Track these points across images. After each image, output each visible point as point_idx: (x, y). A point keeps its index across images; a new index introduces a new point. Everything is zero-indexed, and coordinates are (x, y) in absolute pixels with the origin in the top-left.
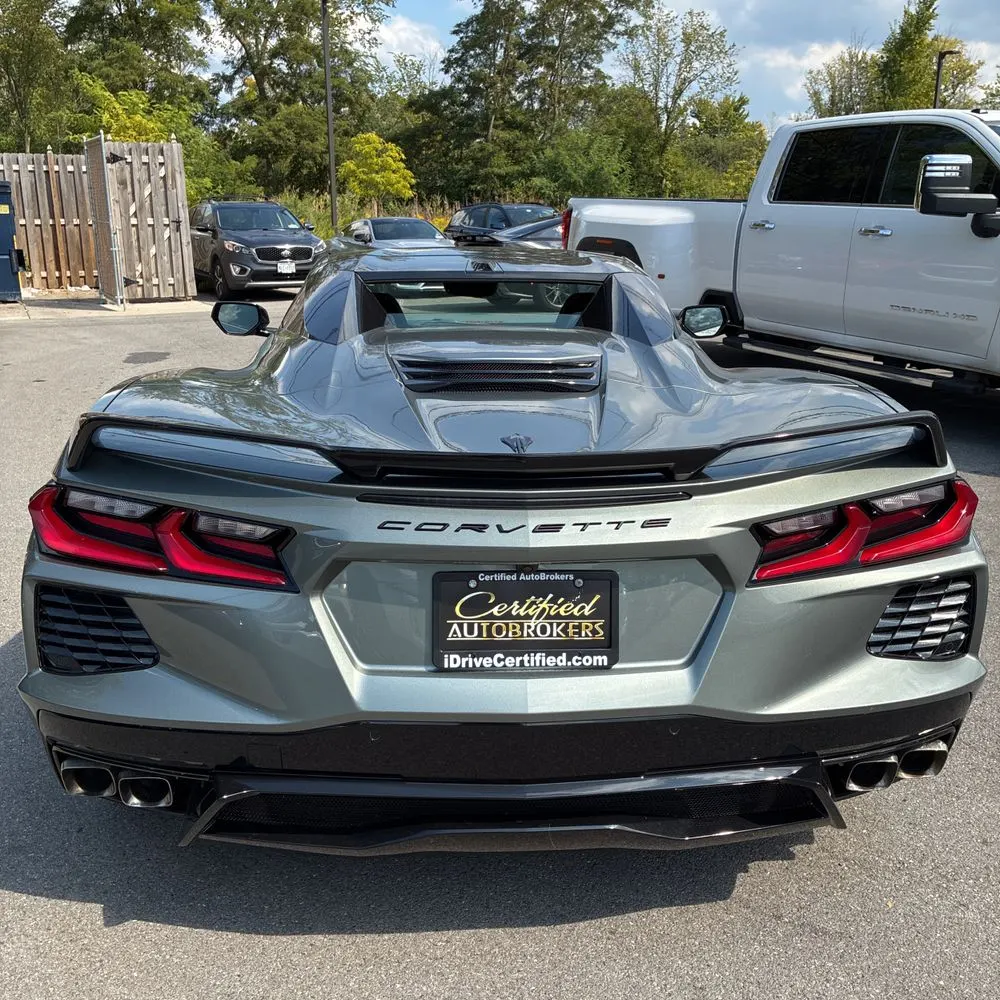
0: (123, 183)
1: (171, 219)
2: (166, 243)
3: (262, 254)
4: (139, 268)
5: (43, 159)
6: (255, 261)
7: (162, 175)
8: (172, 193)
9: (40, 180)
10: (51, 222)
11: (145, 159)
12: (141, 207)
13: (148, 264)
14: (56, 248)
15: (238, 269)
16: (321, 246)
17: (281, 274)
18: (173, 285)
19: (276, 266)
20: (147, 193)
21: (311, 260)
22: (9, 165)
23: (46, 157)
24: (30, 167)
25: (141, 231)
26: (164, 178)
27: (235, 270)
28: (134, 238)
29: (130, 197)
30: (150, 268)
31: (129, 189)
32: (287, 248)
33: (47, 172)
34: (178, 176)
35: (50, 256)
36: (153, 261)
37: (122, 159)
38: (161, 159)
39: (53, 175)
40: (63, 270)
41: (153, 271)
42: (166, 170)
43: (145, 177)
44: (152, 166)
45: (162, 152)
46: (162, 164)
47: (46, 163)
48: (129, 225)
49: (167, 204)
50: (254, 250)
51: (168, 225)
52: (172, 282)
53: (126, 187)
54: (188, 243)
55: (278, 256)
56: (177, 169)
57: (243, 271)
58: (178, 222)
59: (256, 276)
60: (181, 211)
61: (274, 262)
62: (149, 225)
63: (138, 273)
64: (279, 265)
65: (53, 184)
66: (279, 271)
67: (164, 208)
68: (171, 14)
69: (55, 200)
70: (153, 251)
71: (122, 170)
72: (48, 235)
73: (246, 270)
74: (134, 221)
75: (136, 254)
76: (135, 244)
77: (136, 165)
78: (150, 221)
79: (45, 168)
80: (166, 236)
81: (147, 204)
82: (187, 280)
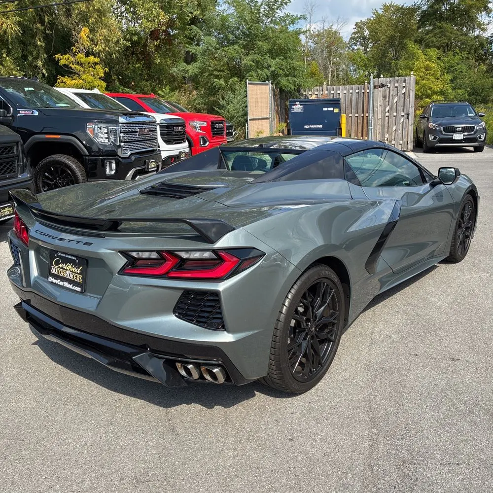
0: (385, 97)
1: (405, 113)
2: (401, 125)
3: (446, 129)
4: (387, 136)
5: (363, 87)
6: (441, 133)
7: (403, 92)
8: (407, 100)
9: (360, 96)
10: (362, 115)
11: (396, 85)
12: (391, 108)
13: (391, 134)
14: (363, 127)
15: (433, 137)
16: (482, 125)
17: (455, 140)
18: (402, 144)
19: (453, 135)
20: (395, 101)
21: (473, 133)
22: (349, 91)
23: (364, 86)
24: (357, 91)
25: (390, 119)
26: (404, 94)
27: (431, 138)
28: (386, 122)
29: (387, 103)
30: (392, 136)
31: (387, 100)
32: (459, 127)
33: (364, 93)
34: (411, 92)
35: (360, 130)
36: (393, 134)
37: (386, 86)
38: (404, 84)
39: (366, 94)
40: (364, 136)
41: (393, 138)
42: (406, 90)
43: (395, 93)
44: (399, 88)
45: (405, 81)
46: (404, 87)
47: (364, 89)
48: (385, 116)
49: (404, 106)
50: (442, 128)
51: (403, 116)
52: (401, 143)
53: (386, 99)
54: (412, 124)
55: (454, 130)
56: (411, 89)
57: (435, 138)
58: (408, 114)
59: (441, 141)
60: (410, 109)
61: (452, 134)
62: (394, 116)
63: (386, 139)
64: (454, 135)
65: (366, 98)
66: (454, 138)
67: (402, 108)
68: (471, 7)
69: (365, 105)
70: (394, 128)
71: (385, 91)
72: (360, 121)
73: (436, 138)
74: (387, 114)
75: (386, 130)
76: (386, 125)
77: (391, 88)
78: (395, 114)
79: (363, 91)
80: (401, 121)
81: (395, 106)
82: (409, 142)
